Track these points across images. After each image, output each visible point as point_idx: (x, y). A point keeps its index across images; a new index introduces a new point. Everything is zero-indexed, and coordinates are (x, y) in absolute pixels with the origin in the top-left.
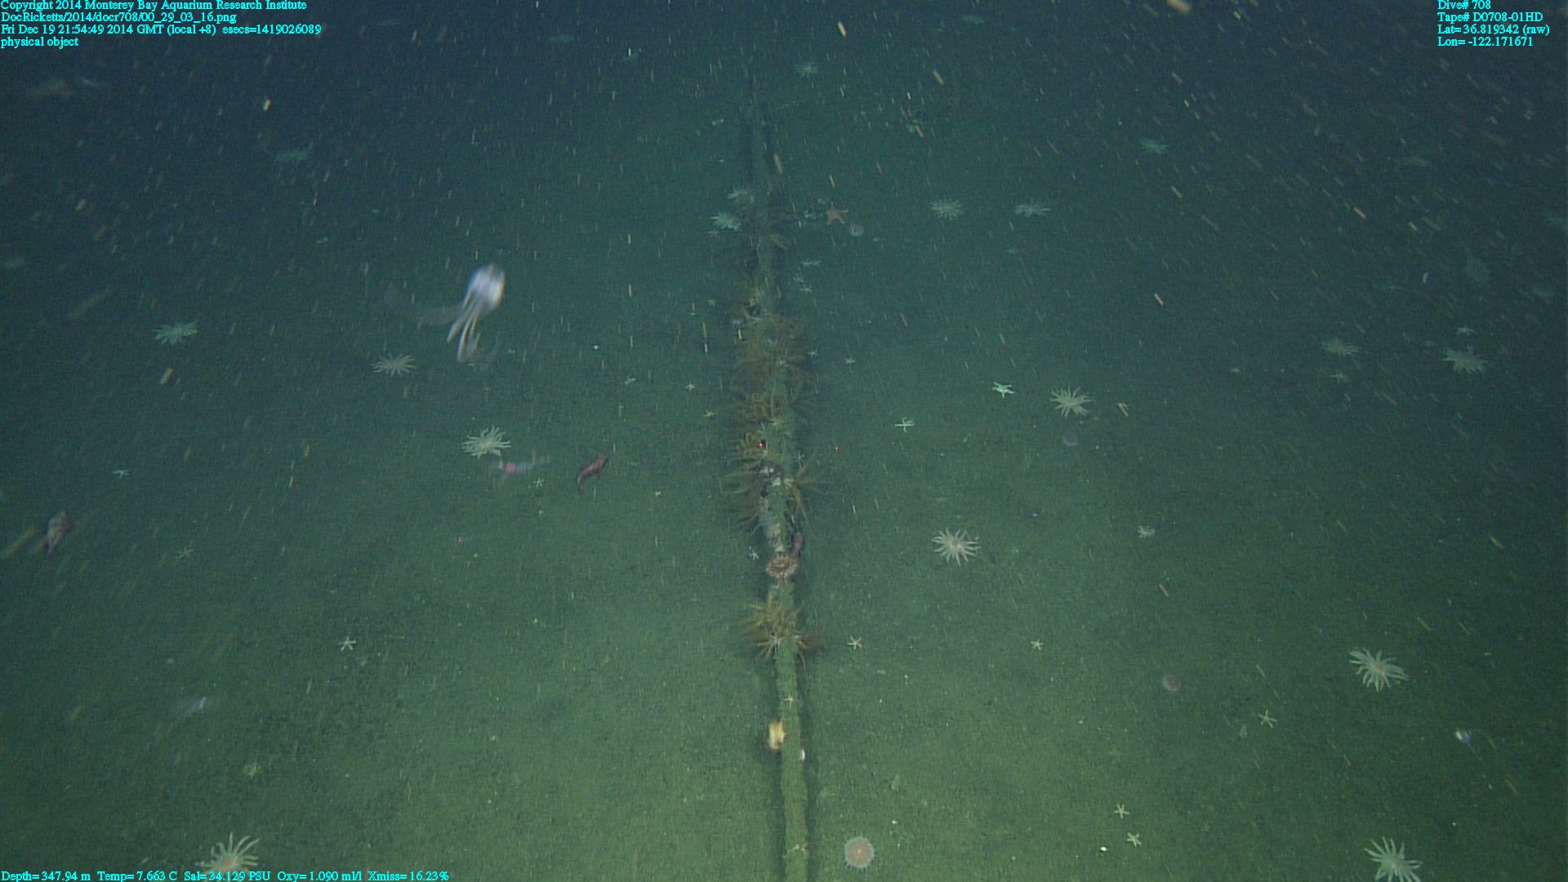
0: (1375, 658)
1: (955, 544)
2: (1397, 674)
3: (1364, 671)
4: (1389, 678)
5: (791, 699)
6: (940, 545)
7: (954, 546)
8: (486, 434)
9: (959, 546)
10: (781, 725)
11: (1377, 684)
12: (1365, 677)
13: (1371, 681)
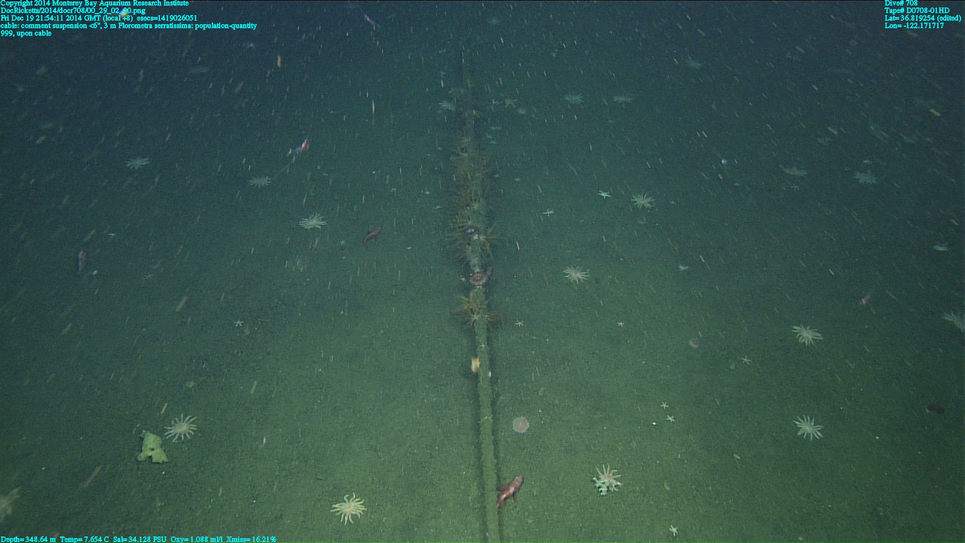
0: (806, 328)
1: (576, 273)
2: (818, 337)
3: (800, 336)
4: (813, 339)
5: (483, 346)
6: (567, 274)
7: (575, 275)
8: (312, 218)
9: (578, 274)
10: (478, 360)
11: (806, 342)
12: (800, 339)
13: (803, 341)
